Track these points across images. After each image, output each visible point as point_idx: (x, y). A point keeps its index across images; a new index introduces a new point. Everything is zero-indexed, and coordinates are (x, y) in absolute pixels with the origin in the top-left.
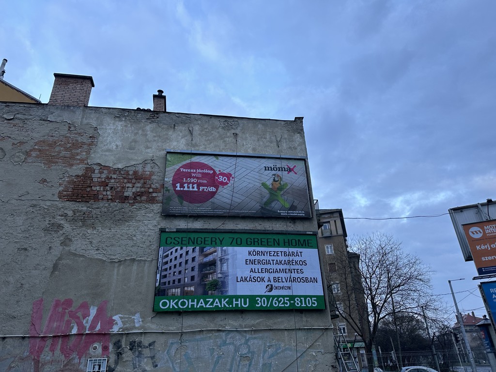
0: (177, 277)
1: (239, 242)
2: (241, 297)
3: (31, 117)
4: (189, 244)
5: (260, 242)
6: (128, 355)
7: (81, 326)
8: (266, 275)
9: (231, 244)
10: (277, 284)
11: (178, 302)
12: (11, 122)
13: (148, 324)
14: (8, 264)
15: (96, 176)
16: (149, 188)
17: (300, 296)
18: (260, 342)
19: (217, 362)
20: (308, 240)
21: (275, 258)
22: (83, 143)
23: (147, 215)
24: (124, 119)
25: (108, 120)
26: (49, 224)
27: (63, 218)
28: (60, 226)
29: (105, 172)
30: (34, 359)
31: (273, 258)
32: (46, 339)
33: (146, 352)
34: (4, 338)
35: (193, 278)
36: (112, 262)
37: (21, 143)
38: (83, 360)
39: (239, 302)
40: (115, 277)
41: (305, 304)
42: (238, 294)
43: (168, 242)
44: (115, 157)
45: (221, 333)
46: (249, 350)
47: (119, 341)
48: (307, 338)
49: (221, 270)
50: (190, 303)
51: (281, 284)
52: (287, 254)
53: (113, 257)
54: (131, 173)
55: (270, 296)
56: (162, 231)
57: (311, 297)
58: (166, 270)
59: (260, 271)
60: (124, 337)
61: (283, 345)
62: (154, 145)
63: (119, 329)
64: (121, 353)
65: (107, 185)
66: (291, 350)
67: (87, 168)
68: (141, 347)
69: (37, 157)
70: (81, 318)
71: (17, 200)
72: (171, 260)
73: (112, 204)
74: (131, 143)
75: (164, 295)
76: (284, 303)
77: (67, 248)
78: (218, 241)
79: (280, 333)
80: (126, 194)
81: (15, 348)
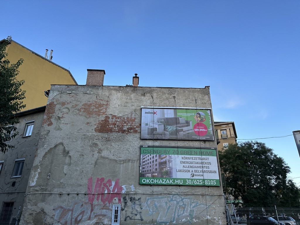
0: (149, 169)
1: (177, 153)
2: (179, 179)
3: (79, 92)
4: (154, 153)
5: (187, 152)
6: (129, 203)
7: (109, 190)
8: (191, 169)
9: (173, 153)
10: (196, 173)
11: (150, 180)
12: (70, 95)
13: (137, 190)
14: (76, 162)
15: (110, 120)
16: (134, 126)
17: (207, 180)
18: (189, 200)
19: (169, 208)
20: (212, 152)
21: (195, 161)
22: (104, 104)
23: (134, 139)
24: (121, 92)
25: (113, 92)
26: (92, 143)
27: (97, 140)
28: (96, 144)
29: (114, 118)
30: (91, 203)
31: (194, 161)
32: (95, 195)
33: (137, 202)
34: (78, 194)
35: (156, 169)
36: (120, 161)
37: (76, 105)
38: (111, 204)
39: (178, 182)
40: (122, 168)
41: (210, 183)
42: (178, 177)
43: (144, 152)
44: (118, 111)
45: (170, 195)
46: (183, 204)
47: (125, 197)
48: (211, 199)
49: (169, 166)
50: (156, 181)
51: (198, 174)
52: (201, 159)
53: (120, 159)
54: (125, 118)
55: (193, 179)
56: (141, 147)
57: (213, 180)
58: (144, 165)
59: (188, 167)
60: (127, 195)
61: (199, 202)
62: (136, 104)
63: (125, 192)
64: (126, 202)
65: (115, 125)
66: (203, 204)
67: (106, 116)
68: (135, 200)
69: (84, 112)
70: (109, 186)
71: (77, 132)
72: (146, 160)
73: (118, 134)
74: (125, 103)
75: (144, 177)
76: (200, 183)
77: (100, 155)
78: (167, 152)
79: (198, 196)
80: (124, 129)
81: (82, 198)
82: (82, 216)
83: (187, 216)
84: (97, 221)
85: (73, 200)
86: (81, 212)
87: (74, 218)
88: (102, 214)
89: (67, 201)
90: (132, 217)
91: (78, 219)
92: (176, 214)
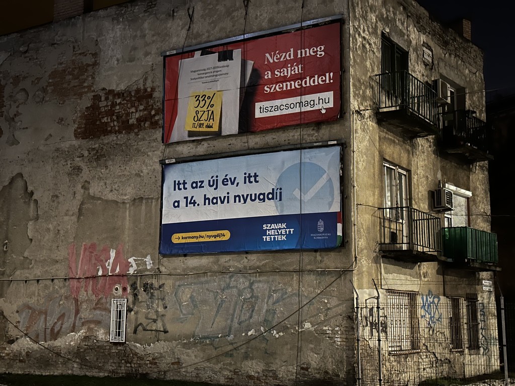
3: (41, 44)
6: (143, 296)
7: (104, 268)
13: (158, 266)
14: (46, 212)
15: (103, 104)
18: (265, 286)
19: (220, 306)
24: (121, 19)
25: (107, 24)
26: (71, 167)
27: (81, 158)
28: (79, 169)
29: (110, 97)
30: (74, 298)
32: (81, 280)
33: (156, 293)
34: (53, 280)
36: (125, 203)
37: (39, 79)
38: (108, 299)
44: (117, 76)
45: (225, 276)
46: (253, 294)
48: (320, 283)
54: (133, 93)
56: (163, 163)
60: (139, 278)
61: (290, 289)
62: (153, 49)
63: (134, 271)
64: (136, 294)
65: (113, 114)
67: (94, 96)
68: (153, 289)
69: (53, 92)
70: (104, 261)
71: (44, 145)
73: (119, 137)
74: (131, 52)
77: (87, 192)
79: (288, 275)
80: (131, 122)
81: (61, 288)
82: (62, 324)
83: (260, 324)
84: (86, 333)
85: (47, 291)
86: (60, 315)
87: (48, 329)
88: (95, 319)
89: (36, 294)
90: (147, 325)
91: (56, 330)
92: (235, 319)
